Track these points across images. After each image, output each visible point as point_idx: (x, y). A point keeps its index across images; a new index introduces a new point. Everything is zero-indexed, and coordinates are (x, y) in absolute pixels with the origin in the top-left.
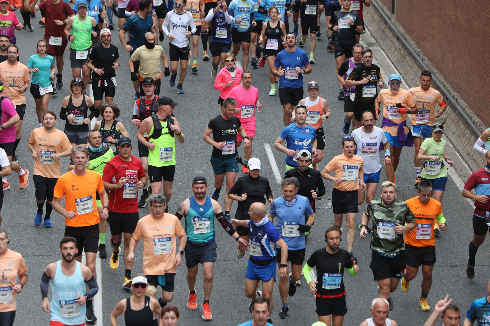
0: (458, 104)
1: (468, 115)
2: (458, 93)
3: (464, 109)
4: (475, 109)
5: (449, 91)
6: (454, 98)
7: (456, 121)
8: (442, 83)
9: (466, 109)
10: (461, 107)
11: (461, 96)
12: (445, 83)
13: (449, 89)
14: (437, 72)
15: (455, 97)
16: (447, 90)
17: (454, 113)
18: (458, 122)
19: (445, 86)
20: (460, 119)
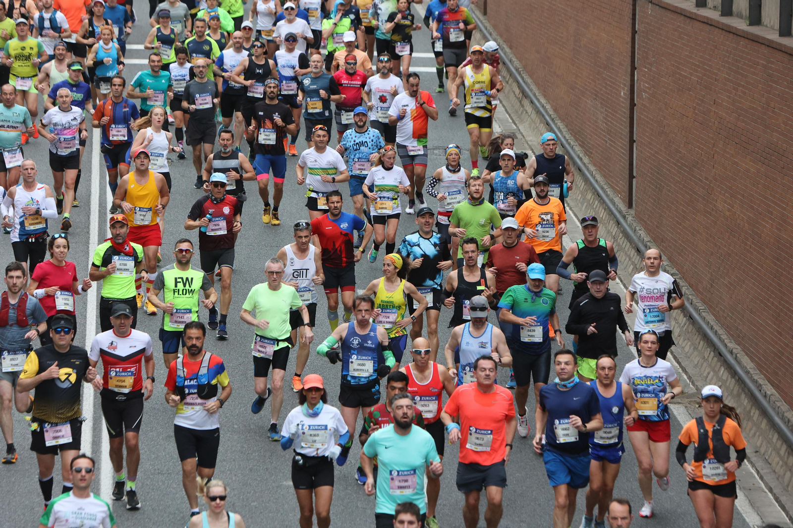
0: (739, 363)
1: (755, 382)
2: (738, 345)
3: (747, 373)
4: (767, 371)
5: (722, 341)
6: (731, 353)
7: (735, 392)
8: (712, 328)
9: (752, 372)
10: (743, 368)
11: (743, 350)
12: (716, 328)
13: (724, 337)
14: (703, 308)
15: (734, 351)
16: (720, 339)
17: (733, 380)
18: (739, 395)
19: (716, 333)
20: (743, 390)
